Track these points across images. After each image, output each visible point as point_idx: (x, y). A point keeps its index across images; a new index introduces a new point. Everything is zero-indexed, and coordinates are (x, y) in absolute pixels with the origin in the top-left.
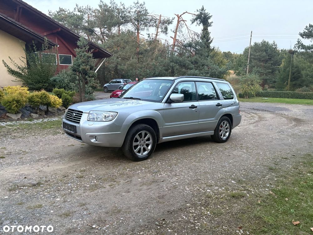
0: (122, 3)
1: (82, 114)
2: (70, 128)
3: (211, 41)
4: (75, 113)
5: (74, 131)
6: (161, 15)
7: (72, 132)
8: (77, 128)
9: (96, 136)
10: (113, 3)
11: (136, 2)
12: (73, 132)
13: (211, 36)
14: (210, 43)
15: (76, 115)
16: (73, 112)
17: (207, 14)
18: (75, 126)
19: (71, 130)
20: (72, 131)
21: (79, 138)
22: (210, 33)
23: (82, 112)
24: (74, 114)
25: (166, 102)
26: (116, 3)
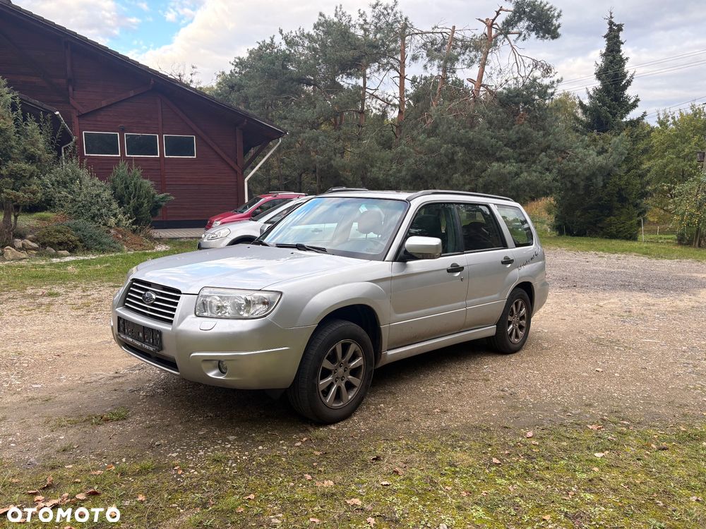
0: (362, 12)
1: (178, 298)
2: (141, 335)
3: (629, 83)
4: (156, 293)
5: (153, 344)
6: (454, 27)
7: (146, 346)
8: (164, 337)
9: (219, 361)
10: (341, 13)
11: (374, 3)
12: (151, 349)
13: (629, 68)
14: (625, 87)
15: (157, 300)
16: (147, 290)
17: (542, 5)
18: (159, 332)
19: (144, 342)
20: (149, 344)
21: (170, 363)
22: (627, 59)
23: (179, 292)
24: (154, 296)
25: (395, 259)
26: (347, 14)
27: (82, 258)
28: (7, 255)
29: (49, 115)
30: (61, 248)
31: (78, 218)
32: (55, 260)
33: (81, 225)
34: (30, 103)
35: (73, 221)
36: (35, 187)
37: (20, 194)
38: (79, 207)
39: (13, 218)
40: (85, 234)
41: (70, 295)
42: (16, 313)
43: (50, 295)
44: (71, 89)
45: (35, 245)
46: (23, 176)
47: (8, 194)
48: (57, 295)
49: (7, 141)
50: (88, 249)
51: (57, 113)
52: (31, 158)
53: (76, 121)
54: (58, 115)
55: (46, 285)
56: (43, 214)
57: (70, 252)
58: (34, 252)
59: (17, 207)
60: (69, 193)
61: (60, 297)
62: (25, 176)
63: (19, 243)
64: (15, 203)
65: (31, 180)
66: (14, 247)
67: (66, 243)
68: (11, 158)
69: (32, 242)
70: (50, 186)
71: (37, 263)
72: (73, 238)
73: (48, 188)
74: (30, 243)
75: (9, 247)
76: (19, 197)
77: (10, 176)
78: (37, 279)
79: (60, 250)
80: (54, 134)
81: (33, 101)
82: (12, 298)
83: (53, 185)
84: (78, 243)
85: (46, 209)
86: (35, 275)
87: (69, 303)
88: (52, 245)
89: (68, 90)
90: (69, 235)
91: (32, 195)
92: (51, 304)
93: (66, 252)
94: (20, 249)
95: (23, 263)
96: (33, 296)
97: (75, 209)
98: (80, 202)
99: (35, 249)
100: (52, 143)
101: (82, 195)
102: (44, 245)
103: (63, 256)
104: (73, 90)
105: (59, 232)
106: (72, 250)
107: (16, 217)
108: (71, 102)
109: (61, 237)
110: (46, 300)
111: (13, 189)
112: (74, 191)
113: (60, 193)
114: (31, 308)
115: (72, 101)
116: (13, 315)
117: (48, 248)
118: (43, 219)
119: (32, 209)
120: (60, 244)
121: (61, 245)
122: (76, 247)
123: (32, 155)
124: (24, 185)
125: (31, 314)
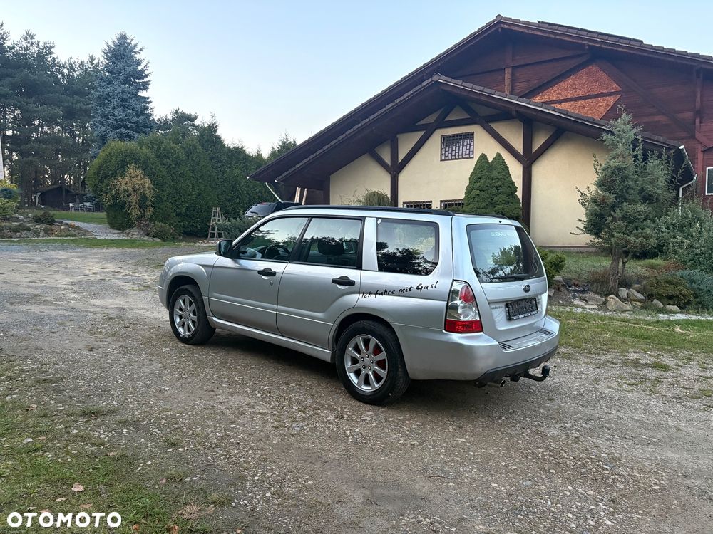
27: (694, 318)
28: (610, 305)
29: (672, 151)
30: (671, 302)
31: (694, 267)
32: (662, 317)
33: (697, 277)
34: (653, 140)
35: (688, 271)
36: (648, 231)
37: (632, 238)
38: (697, 254)
39: (621, 264)
40: (701, 287)
41: (683, 371)
42: (615, 384)
43: (657, 366)
44: (698, 121)
45: (641, 296)
46: (637, 219)
47: (619, 239)
48: (665, 368)
49: (624, 181)
50: (703, 307)
51: (682, 147)
52: (648, 198)
53: (700, 156)
54: (682, 149)
55: (651, 350)
56: (652, 261)
57: (680, 308)
58: (639, 304)
59: (626, 253)
60: (686, 238)
61: (670, 373)
62: (639, 219)
63: (624, 292)
64: (625, 249)
65: (645, 223)
66: (618, 296)
67: (677, 297)
68: (626, 199)
69: (639, 292)
70: (664, 230)
71: (642, 317)
72: (685, 292)
73: (662, 232)
74: (636, 293)
75: (612, 296)
76: (630, 242)
77: (623, 219)
78: (641, 340)
79: (669, 304)
80: (675, 172)
81: (656, 138)
82: (611, 362)
83: (668, 228)
84: (692, 298)
85: (657, 256)
86: (638, 334)
87: (681, 384)
88: (660, 298)
89: (694, 123)
90: (682, 288)
91: (645, 240)
92: (657, 381)
93: (675, 308)
94: (624, 300)
95: (626, 315)
96: (635, 363)
97: (691, 257)
98: (698, 248)
99: (640, 301)
100: (672, 182)
101: (702, 241)
102: (650, 297)
103: (671, 312)
104: (701, 123)
105: (670, 282)
106: (683, 307)
107: (624, 264)
108: (696, 136)
109: (672, 290)
110: (652, 374)
111: (624, 234)
112: (692, 236)
113: (675, 237)
114: (632, 381)
115: (698, 135)
116: (609, 387)
117: (655, 301)
118: (653, 267)
119: (643, 255)
120: (670, 297)
121: (671, 299)
122: (689, 303)
123: (650, 195)
124: (637, 228)
125: (632, 391)
